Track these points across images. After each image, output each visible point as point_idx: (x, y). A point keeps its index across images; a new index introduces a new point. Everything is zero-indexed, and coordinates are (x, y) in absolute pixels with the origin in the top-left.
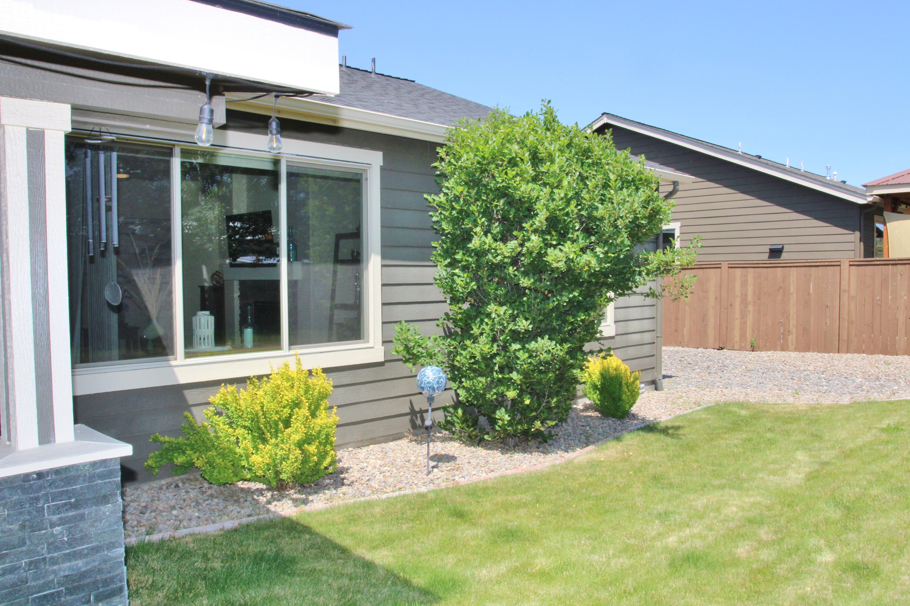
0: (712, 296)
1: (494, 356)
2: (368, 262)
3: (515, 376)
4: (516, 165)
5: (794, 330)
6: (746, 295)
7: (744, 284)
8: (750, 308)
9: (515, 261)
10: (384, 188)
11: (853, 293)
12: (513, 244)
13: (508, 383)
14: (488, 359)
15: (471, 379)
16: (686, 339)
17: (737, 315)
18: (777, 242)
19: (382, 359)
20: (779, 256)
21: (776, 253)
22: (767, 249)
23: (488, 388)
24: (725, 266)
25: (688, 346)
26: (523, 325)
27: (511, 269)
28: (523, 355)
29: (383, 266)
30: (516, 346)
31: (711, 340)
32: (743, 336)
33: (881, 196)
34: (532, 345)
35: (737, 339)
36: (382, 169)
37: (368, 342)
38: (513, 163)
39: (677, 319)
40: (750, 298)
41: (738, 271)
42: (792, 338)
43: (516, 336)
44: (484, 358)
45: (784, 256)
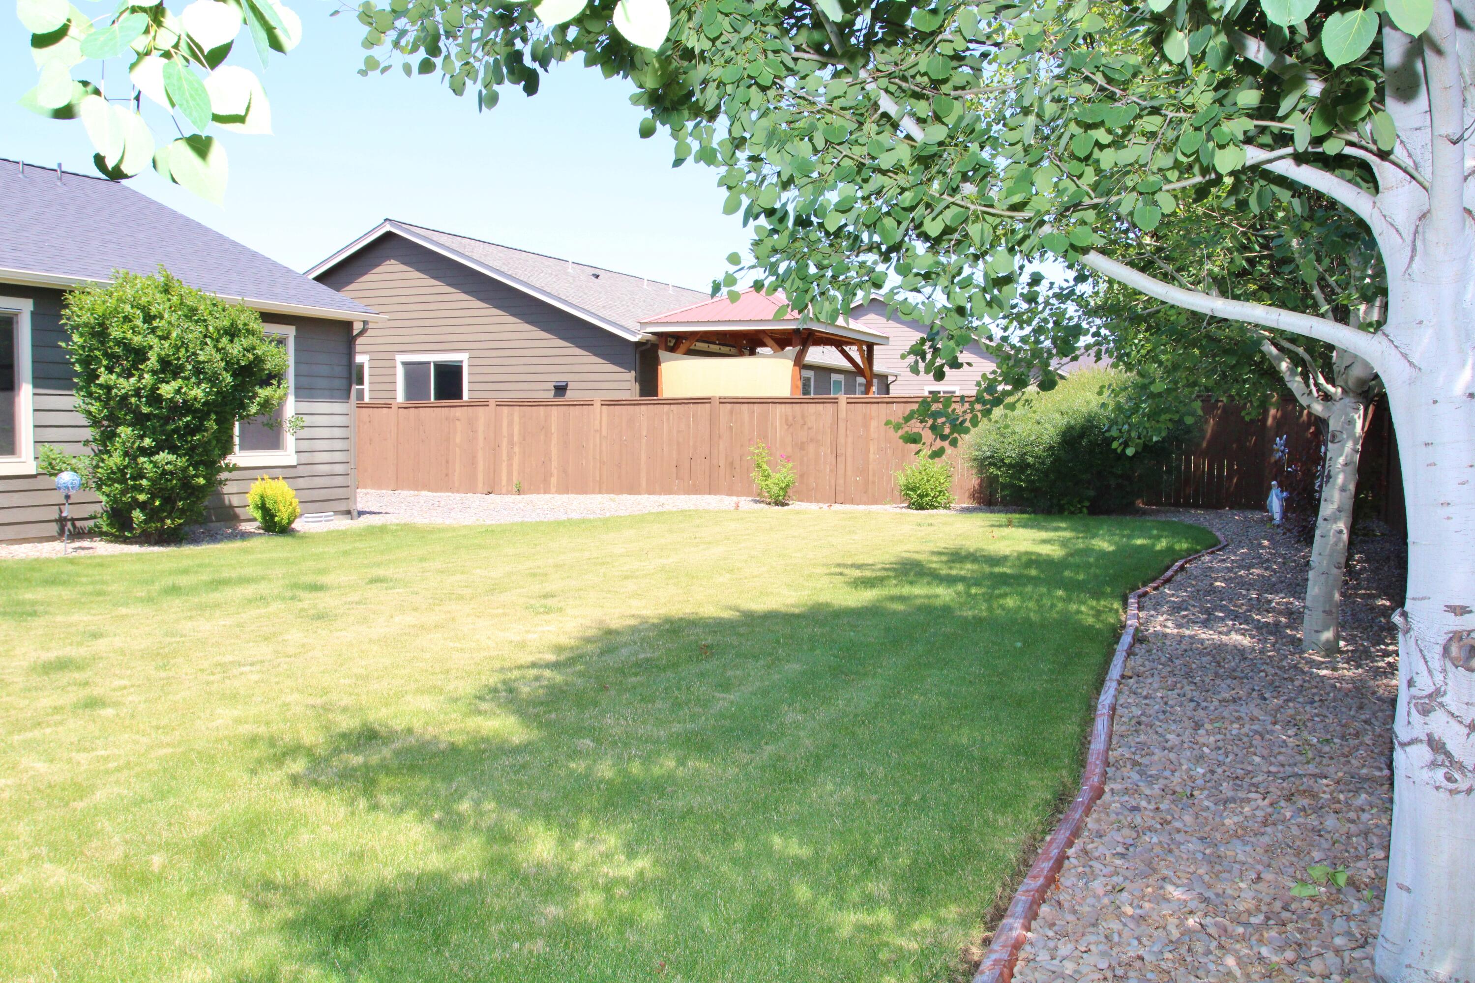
0: (481, 436)
1: (126, 467)
2: (19, 389)
3: (144, 482)
4: (131, 321)
5: (555, 472)
6: (512, 435)
7: (511, 424)
8: (517, 449)
9: (137, 393)
10: (35, 329)
11: (604, 433)
12: (133, 380)
13: (140, 489)
14: (122, 471)
15: (110, 486)
16: (457, 485)
17: (505, 457)
18: (562, 378)
19: (34, 472)
20: (563, 395)
21: (561, 390)
22: (551, 386)
23: (123, 493)
24: (492, 404)
25: (458, 492)
26: (147, 442)
27: (133, 400)
28: (149, 466)
29: (35, 394)
30: (142, 459)
31: (480, 484)
32: (510, 479)
33: (654, 334)
34: (155, 458)
35: (504, 482)
36: (32, 313)
37: (20, 457)
38: (127, 319)
39: (447, 462)
40: (516, 439)
41: (505, 409)
42: (554, 480)
43: (144, 451)
44: (118, 469)
45: (569, 394)
